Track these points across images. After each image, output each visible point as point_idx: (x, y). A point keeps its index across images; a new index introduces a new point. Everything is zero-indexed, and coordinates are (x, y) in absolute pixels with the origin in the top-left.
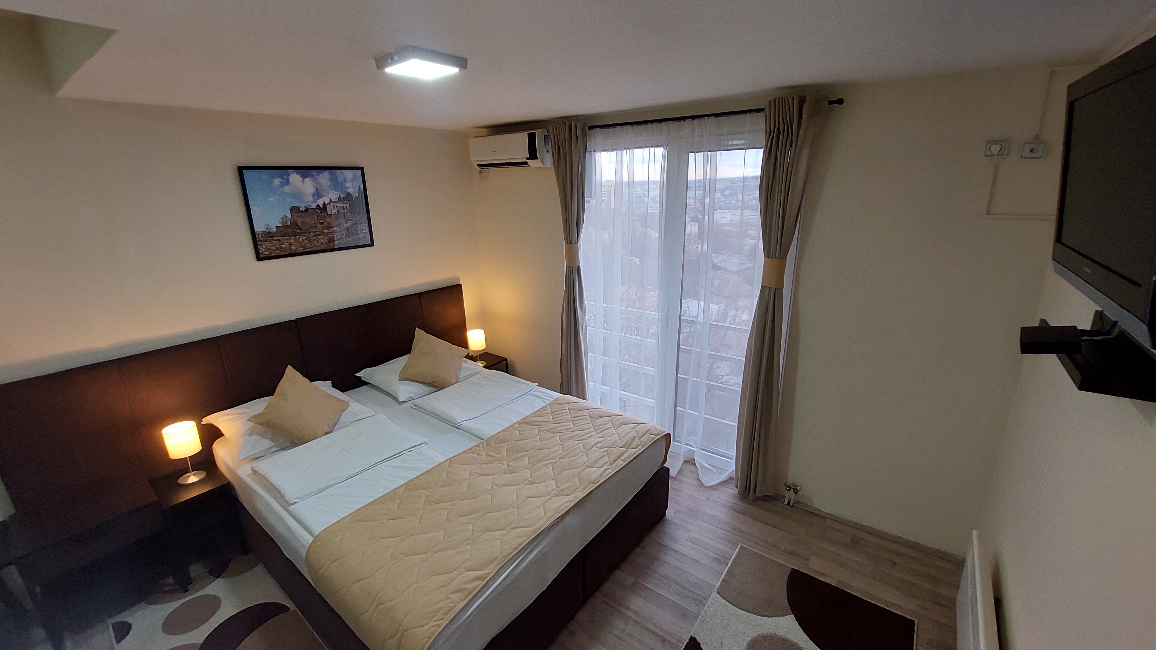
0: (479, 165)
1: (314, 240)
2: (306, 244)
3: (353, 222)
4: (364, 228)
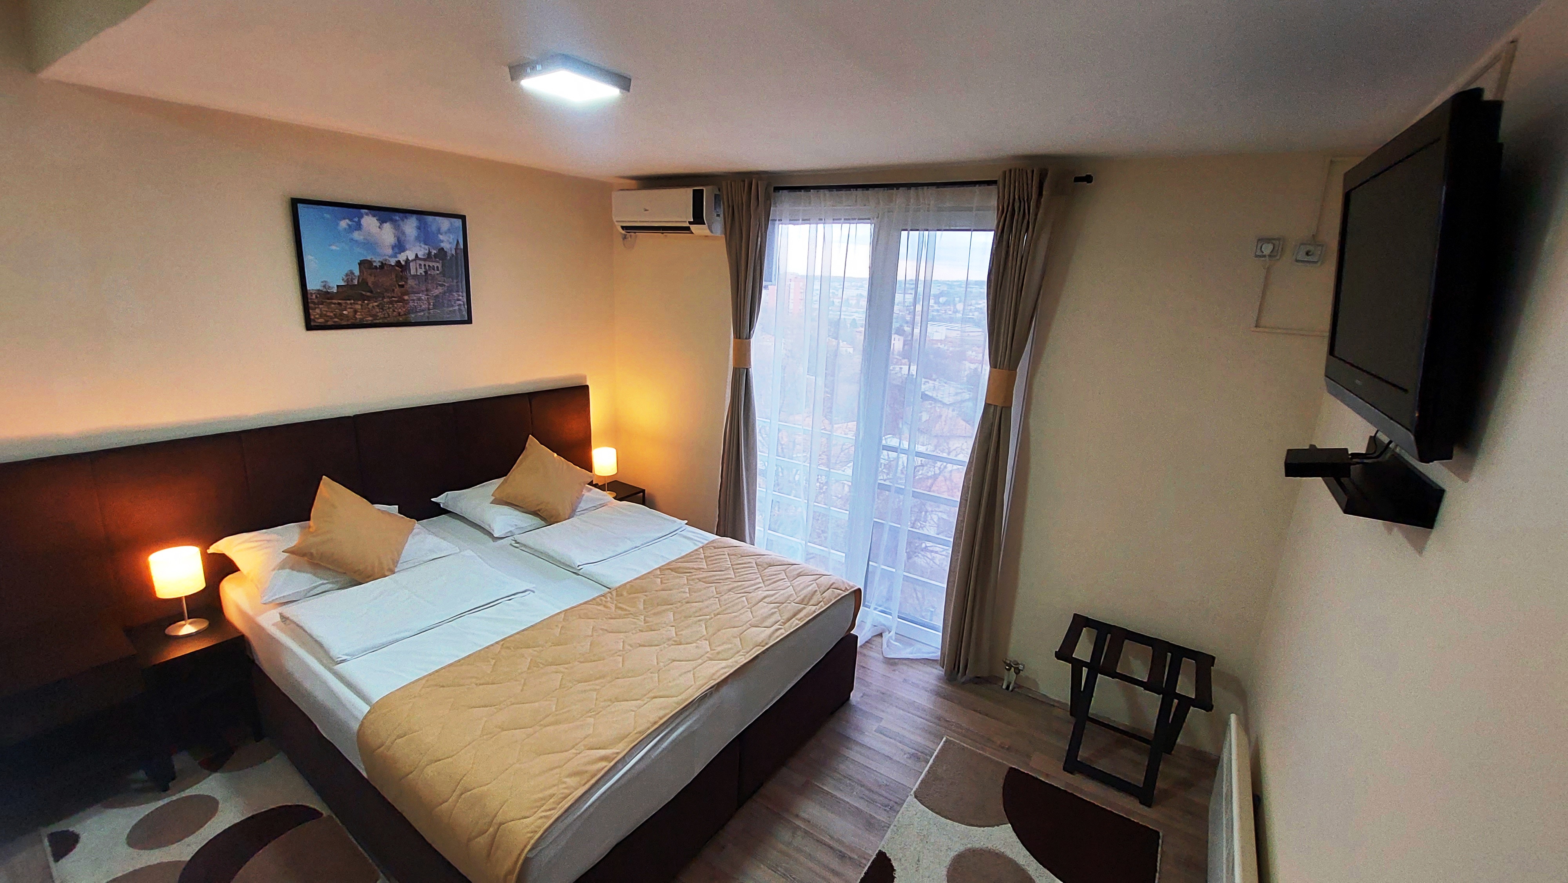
0: (623, 227)
1: (389, 308)
2: (377, 312)
3: (445, 288)
4: (460, 297)
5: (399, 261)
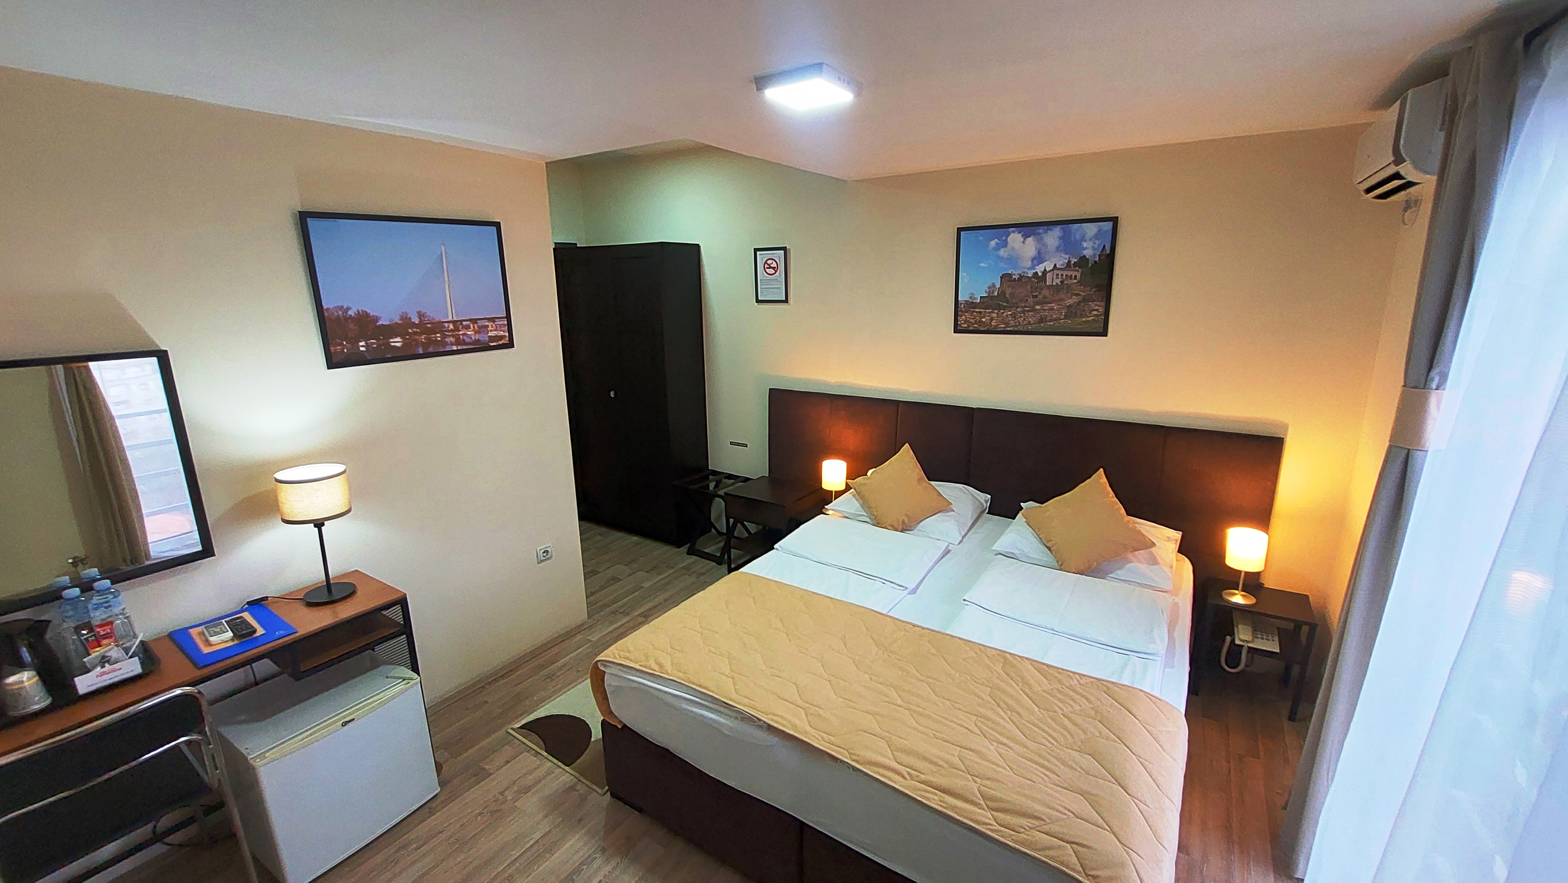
0: (1368, 192)
1: (1021, 317)
2: (1010, 321)
3: (1081, 298)
4: (1097, 307)
5: (1037, 272)
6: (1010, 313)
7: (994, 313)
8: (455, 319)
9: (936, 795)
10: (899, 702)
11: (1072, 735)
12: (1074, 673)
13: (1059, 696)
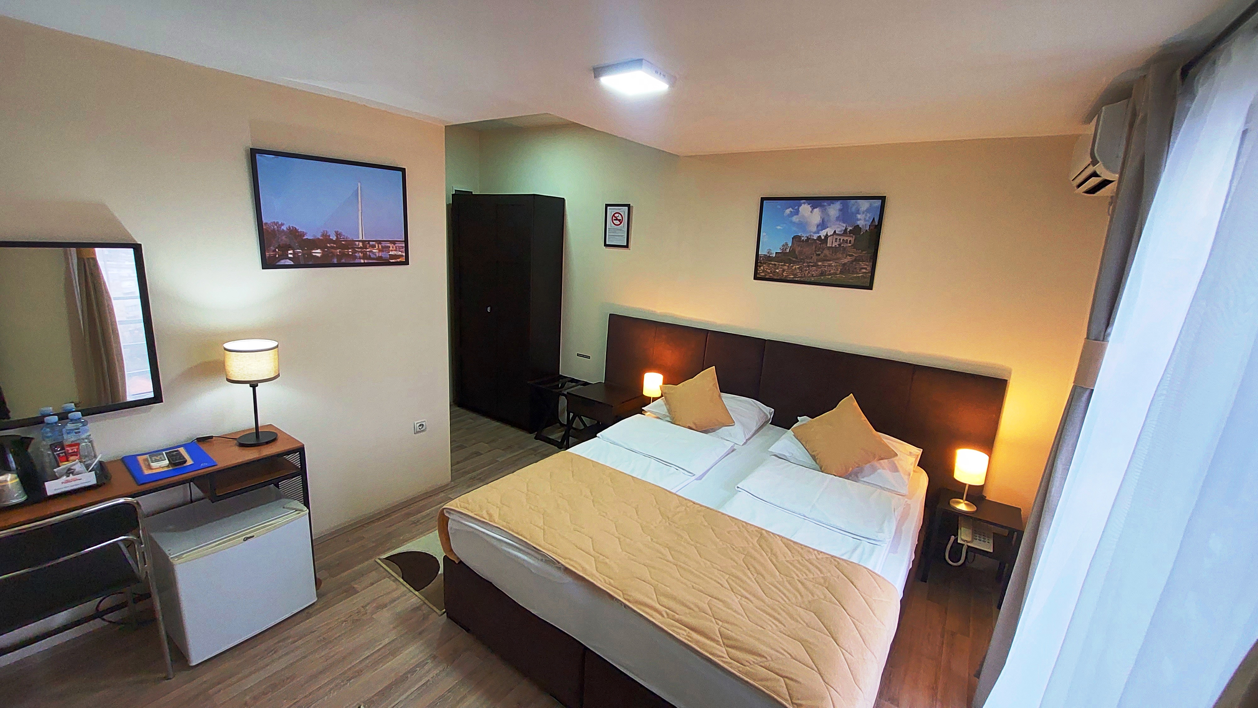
1: (807, 270)
2: (798, 273)
3: (853, 258)
4: (866, 267)
5: (820, 236)
6: (798, 266)
7: (786, 265)
8: (364, 239)
9: (685, 631)
10: (671, 558)
11: (802, 596)
12: (814, 550)
13: (798, 565)
